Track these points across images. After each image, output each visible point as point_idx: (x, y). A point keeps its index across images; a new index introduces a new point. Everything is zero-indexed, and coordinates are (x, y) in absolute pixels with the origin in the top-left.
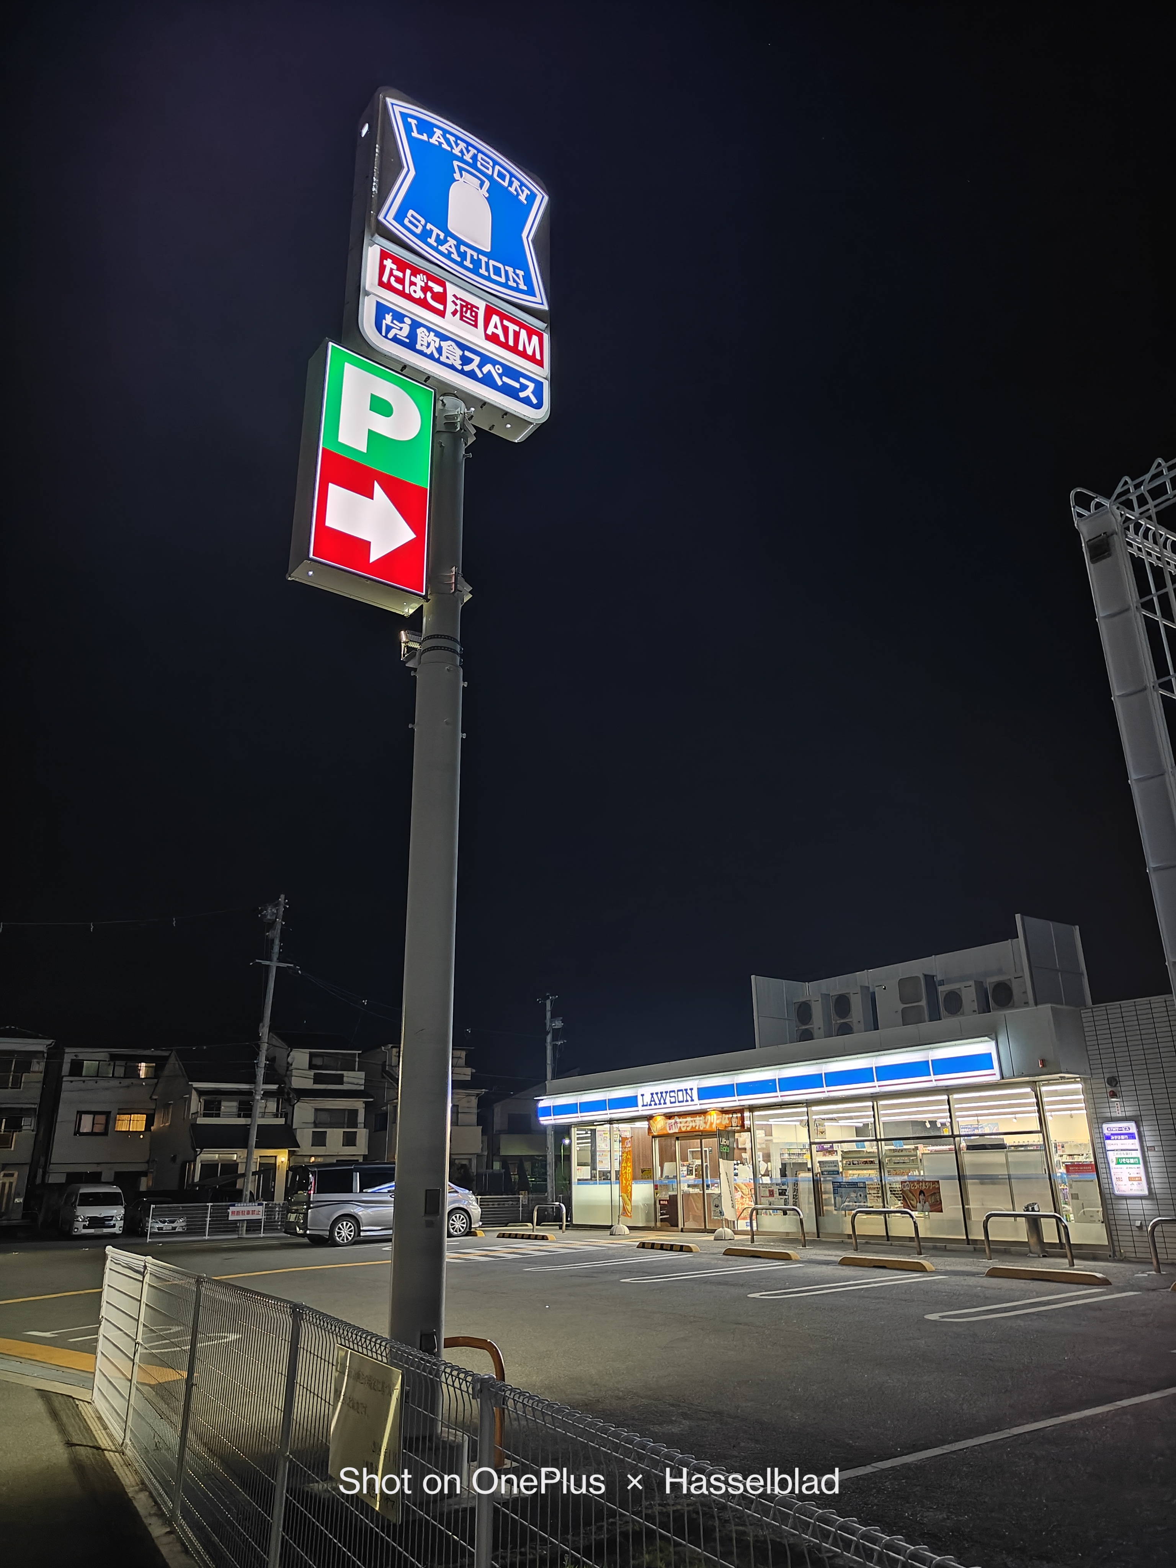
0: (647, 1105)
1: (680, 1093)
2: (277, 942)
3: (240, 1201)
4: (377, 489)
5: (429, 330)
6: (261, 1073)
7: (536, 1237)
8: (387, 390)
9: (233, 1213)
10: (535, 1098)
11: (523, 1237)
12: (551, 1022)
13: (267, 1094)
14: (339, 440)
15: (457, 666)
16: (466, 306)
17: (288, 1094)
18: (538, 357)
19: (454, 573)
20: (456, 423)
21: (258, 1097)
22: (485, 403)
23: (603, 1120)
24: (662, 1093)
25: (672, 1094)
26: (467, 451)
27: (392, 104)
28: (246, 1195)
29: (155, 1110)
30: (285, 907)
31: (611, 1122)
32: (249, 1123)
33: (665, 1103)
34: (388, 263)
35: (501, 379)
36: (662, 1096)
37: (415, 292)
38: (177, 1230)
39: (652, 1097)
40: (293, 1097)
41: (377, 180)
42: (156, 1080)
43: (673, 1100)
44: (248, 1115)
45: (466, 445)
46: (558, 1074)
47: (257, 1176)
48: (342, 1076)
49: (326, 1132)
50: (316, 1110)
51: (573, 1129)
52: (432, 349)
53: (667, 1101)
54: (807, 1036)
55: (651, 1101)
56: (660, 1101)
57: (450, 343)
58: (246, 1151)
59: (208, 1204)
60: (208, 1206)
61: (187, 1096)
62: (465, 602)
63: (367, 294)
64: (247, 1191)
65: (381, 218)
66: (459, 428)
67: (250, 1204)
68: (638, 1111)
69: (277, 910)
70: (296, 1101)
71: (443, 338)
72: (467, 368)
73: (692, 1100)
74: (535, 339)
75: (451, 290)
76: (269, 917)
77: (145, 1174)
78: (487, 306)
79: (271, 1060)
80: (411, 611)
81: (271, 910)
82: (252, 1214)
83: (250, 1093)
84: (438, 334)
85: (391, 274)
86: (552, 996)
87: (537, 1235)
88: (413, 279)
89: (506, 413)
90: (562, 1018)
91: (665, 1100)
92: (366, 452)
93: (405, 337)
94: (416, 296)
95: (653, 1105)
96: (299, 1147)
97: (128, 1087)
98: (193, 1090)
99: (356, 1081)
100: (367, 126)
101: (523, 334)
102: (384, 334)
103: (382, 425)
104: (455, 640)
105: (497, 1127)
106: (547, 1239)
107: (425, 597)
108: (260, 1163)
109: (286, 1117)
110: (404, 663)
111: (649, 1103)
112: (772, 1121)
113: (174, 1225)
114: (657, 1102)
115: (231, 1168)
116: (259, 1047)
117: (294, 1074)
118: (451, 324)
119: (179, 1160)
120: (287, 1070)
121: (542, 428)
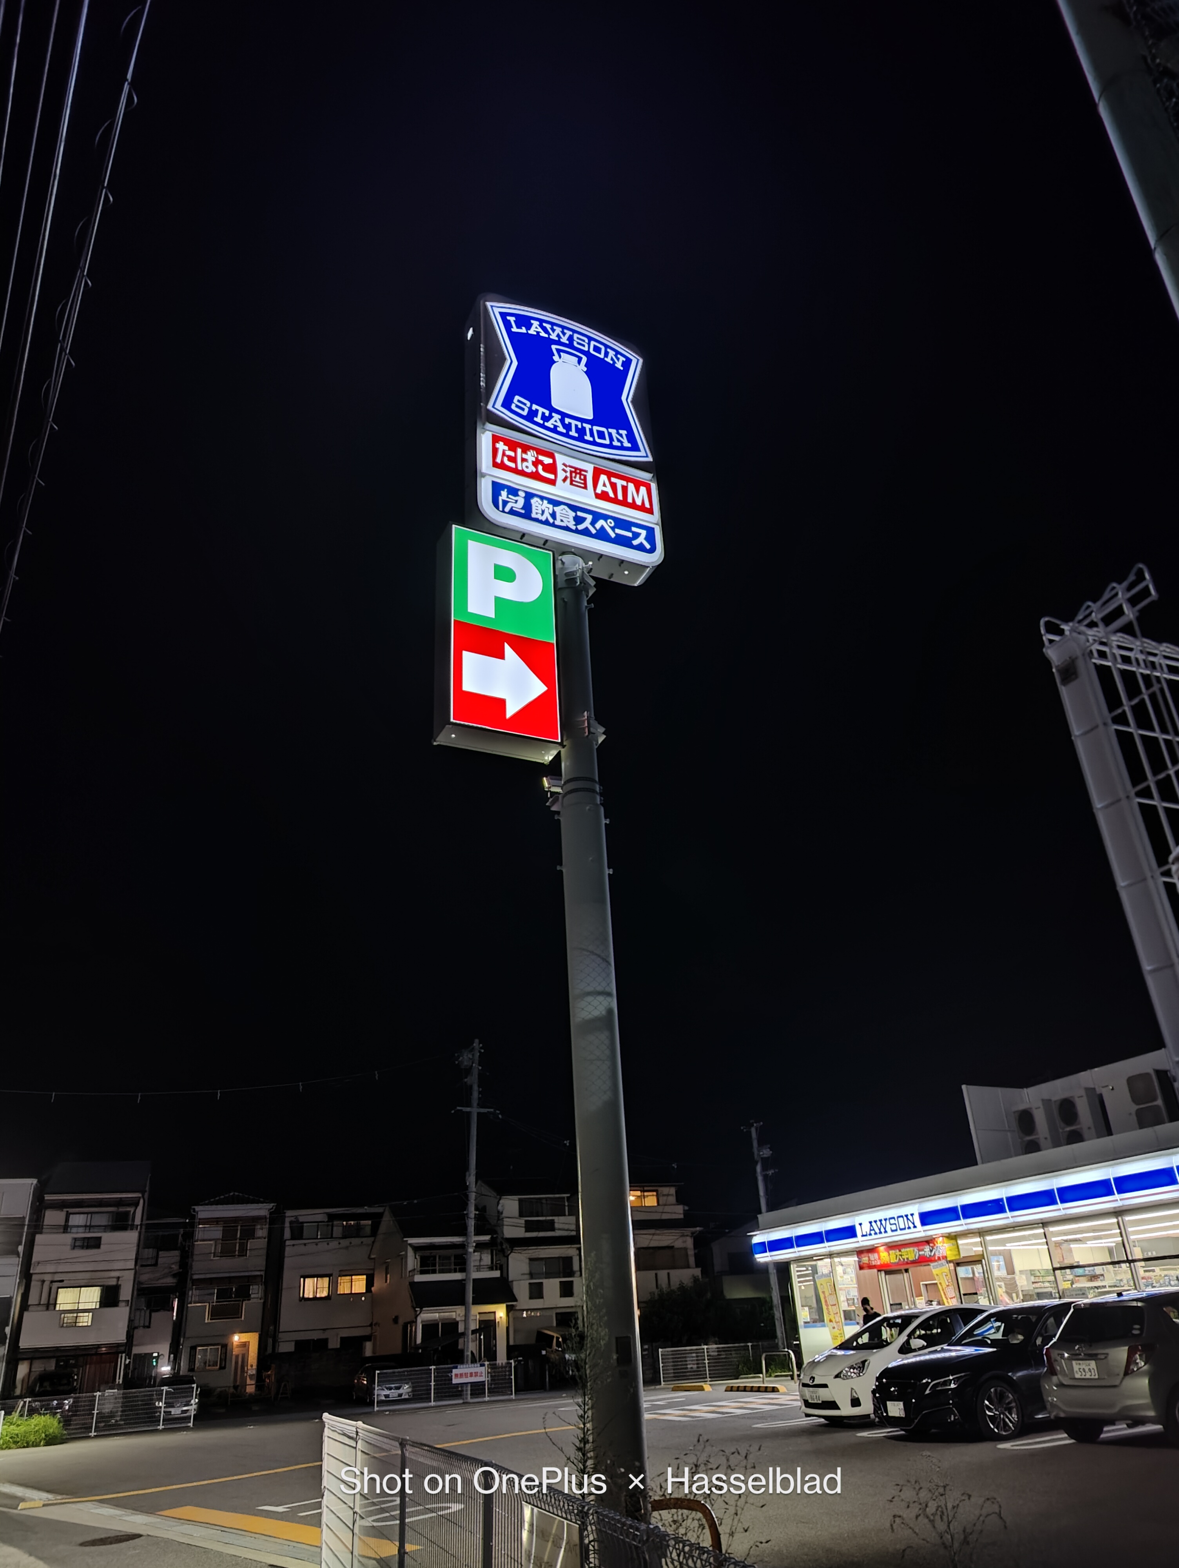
0: (866, 1235)
1: (901, 1219)
2: (475, 1088)
3: (462, 1363)
4: (508, 650)
5: (542, 498)
6: (471, 1224)
7: (766, 1390)
8: (508, 557)
9: (456, 1375)
10: (748, 1234)
11: (752, 1389)
12: (759, 1151)
13: (480, 1246)
14: (469, 611)
15: (597, 804)
16: (575, 472)
17: (501, 1244)
18: (647, 505)
19: (586, 718)
20: (576, 578)
21: (471, 1250)
22: (601, 556)
23: (822, 1254)
24: (880, 1221)
25: (892, 1221)
26: (589, 602)
27: (492, 306)
28: (468, 1356)
29: (373, 1270)
30: (480, 1052)
31: (831, 1255)
32: (464, 1278)
33: (886, 1232)
34: (501, 446)
35: (614, 531)
36: (881, 1224)
37: (527, 467)
38: (403, 1397)
39: (871, 1225)
40: (506, 1247)
41: (484, 375)
42: (372, 1239)
43: (894, 1227)
44: (463, 1270)
45: (587, 596)
46: (771, 1207)
47: (478, 1334)
48: (553, 1222)
49: (542, 1283)
50: (531, 1260)
51: (792, 1266)
52: (547, 516)
53: (888, 1229)
54: (1033, 1147)
55: (871, 1230)
56: (880, 1229)
57: (562, 507)
58: (463, 1308)
59: (431, 1367)
60: (431, 1369)
61: (403, 1253)
62: (600, 742)
63: (483, 475)
64: (467, 1351)
65: (490, 407)
66: (579, 583)
67: (473, 1365)
68: (858, 1242)
69: (473, 1055)
70: (509, 1252)
71: (555, 503)
72: (580, 527)
73: (915, 1227)
74: (643, 490)
75: (560, 459)
76: (465, 1063)
77: (368, 1338)
78: (595, 468)
79: (481, 1210)
80: (551, 758)
81: (467, 1056)
82: (476, 1376)
83: (463, 1246)
84: (550, 501)
85: (504, 454)
86: (756, 1123)
87: (766, 1387)
88: (524, 456)
89: (622, 561)
90: (769, 1146)
91: (885, 1229)
92: (494, 617)
93: (522, 509)
94: (528, 471)
95: (873, 1234)
96: (516, 1300)
97: (347, 1248)
98: (409, 1247)
99: (566, 1227)
100: (471, 330)
101: (631, 487)
102: (501, 509)
103: (507, 591)
104: (593, 780)
105: (717, 1268)
106: (778, 1391)
107: (561, 744)
108: (479, 1321)
109: (501, 1269)
110: (549, 807)
111: (868, 1233)
112: (1009, 1246)
113: (400, 1391)
114: (878, 1231)
115: (451, 1326)
116: (467, 1196)
117: (505, 1223)
118: (562, 490)
119: (401, 1321)
120: (498, 1219)
121: (658, 569)
